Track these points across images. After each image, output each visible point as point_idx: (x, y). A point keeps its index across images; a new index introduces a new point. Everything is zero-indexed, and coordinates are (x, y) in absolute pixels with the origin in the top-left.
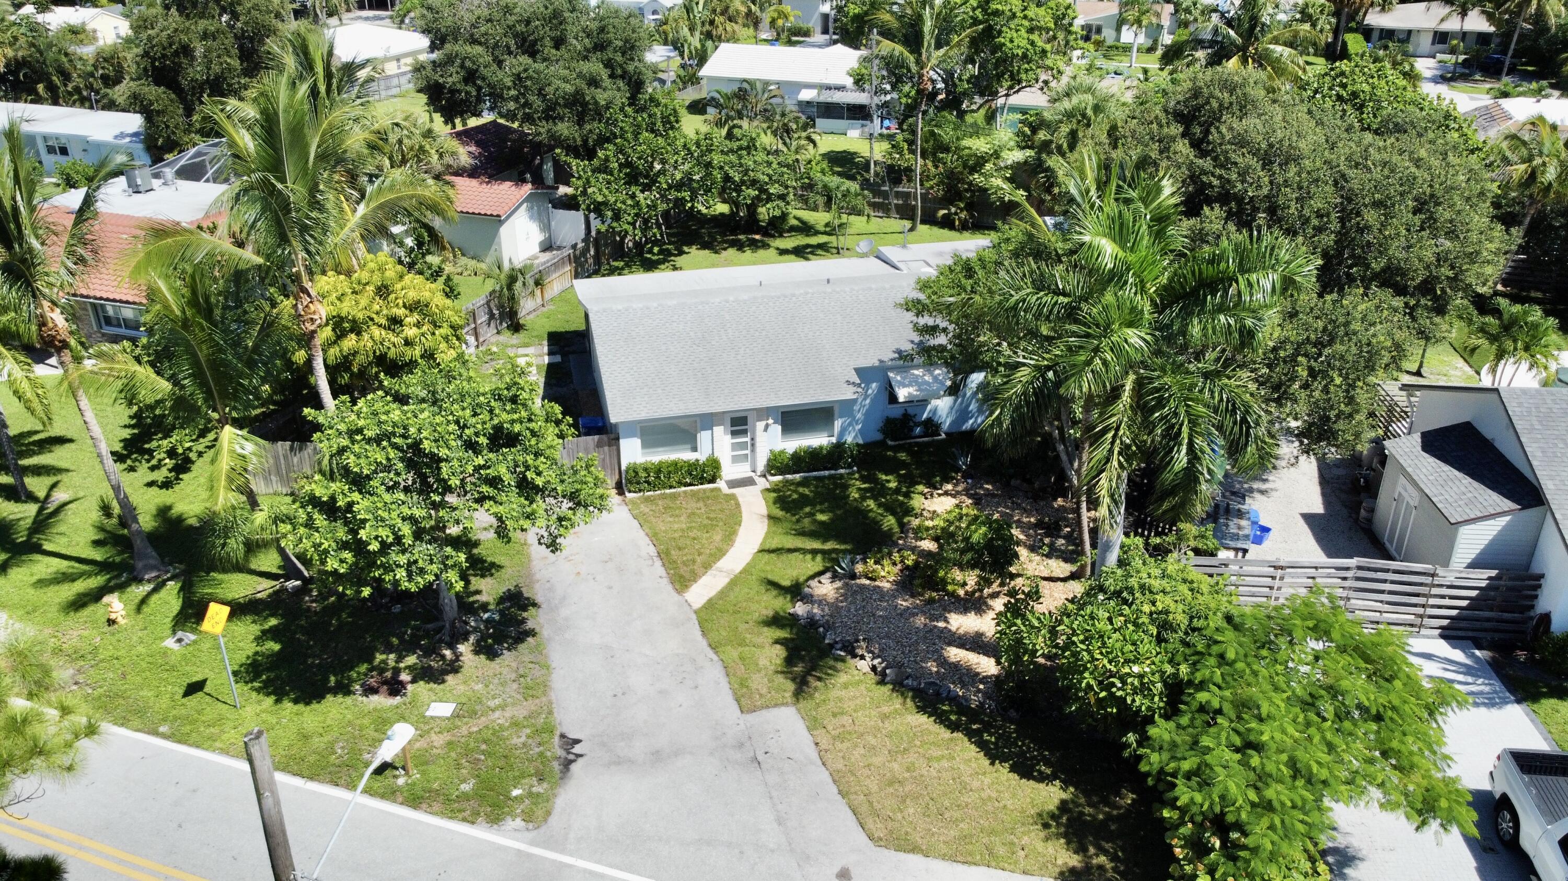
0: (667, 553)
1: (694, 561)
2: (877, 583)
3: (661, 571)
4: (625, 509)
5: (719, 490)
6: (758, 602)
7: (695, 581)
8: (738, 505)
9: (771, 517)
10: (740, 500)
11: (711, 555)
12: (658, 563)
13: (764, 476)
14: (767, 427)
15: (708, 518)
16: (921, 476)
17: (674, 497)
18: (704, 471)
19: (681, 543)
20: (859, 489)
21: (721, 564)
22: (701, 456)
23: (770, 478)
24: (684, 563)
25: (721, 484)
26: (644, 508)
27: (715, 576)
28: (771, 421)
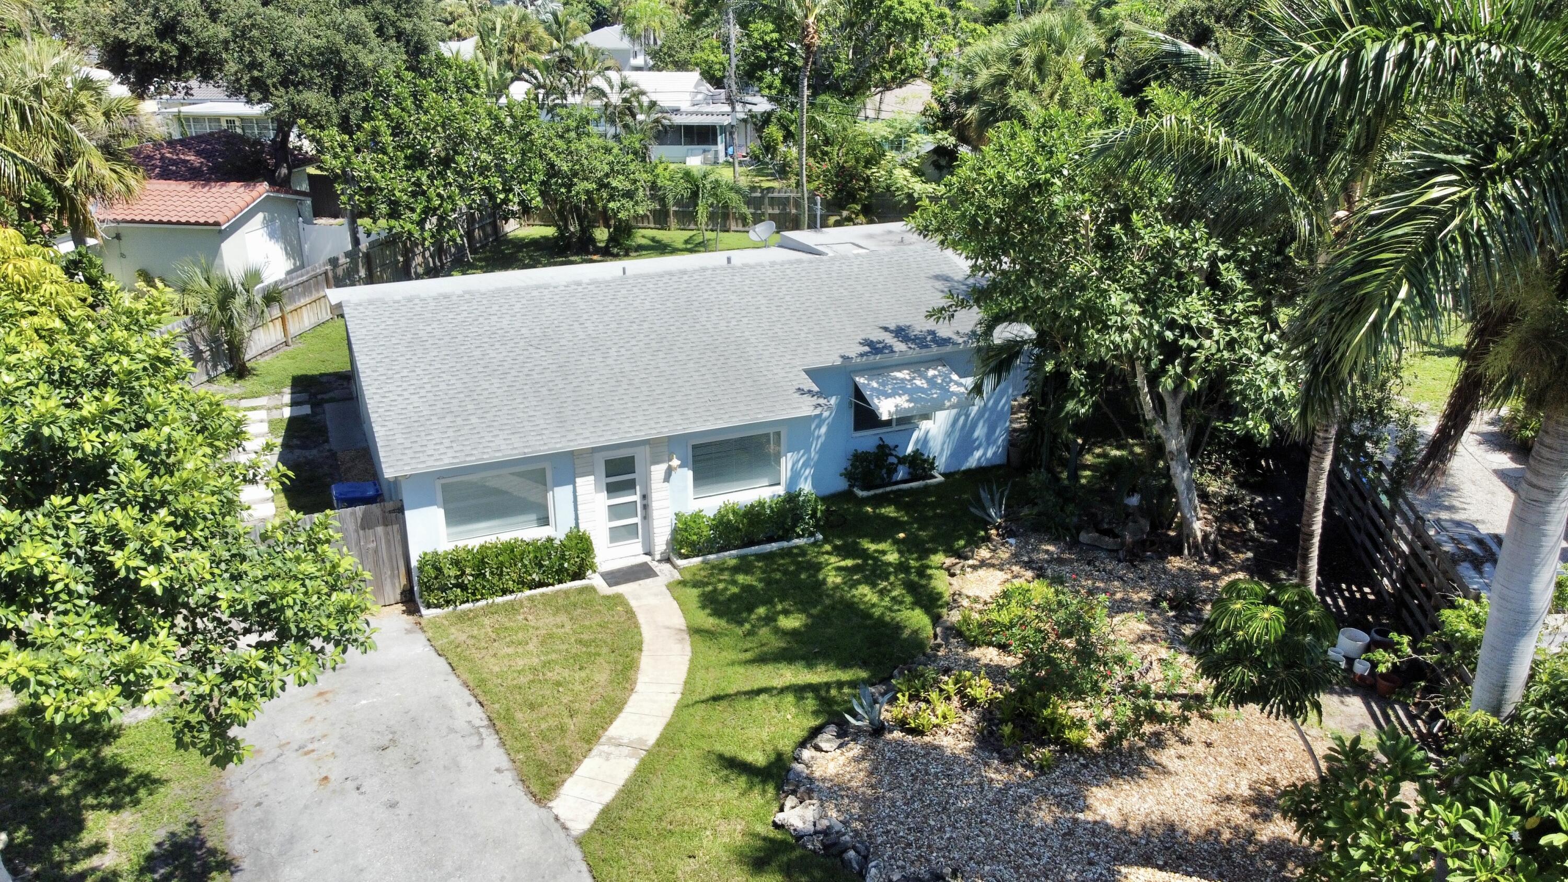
0: (508, 718)
1: (562, 729)
2: (927, 739)
3: (499, 758)
4: (422, 638)
5: (591, 589)
6: (707, 805)
7: (570, 772)
8: (630, 614)
9: (696, 631)
10: (633, 603)
11: (594, 714)
12: (491, 741)
13: (668, 560)
14: (669, 472)
15: (580, 642)
16: (932, 539)
17: (512, 608)
18: (563, 557)
19: (534, 694)
20: (839, 569)
21: (616, 729)
22: (557, 531)
23: (681, 563)
24: (543, 736)
25: (594, 580)
26: (457, 634)
27: (608, 757)
28: (675, 462)
